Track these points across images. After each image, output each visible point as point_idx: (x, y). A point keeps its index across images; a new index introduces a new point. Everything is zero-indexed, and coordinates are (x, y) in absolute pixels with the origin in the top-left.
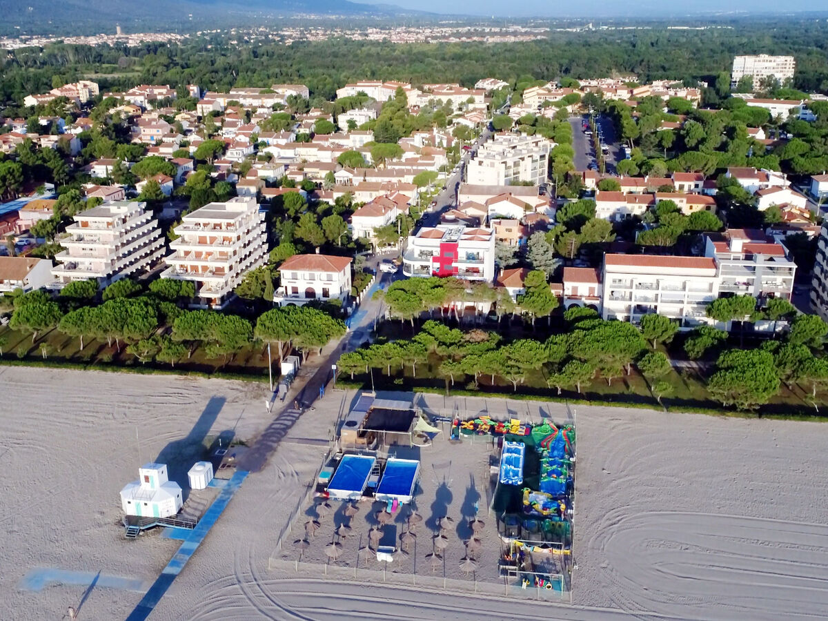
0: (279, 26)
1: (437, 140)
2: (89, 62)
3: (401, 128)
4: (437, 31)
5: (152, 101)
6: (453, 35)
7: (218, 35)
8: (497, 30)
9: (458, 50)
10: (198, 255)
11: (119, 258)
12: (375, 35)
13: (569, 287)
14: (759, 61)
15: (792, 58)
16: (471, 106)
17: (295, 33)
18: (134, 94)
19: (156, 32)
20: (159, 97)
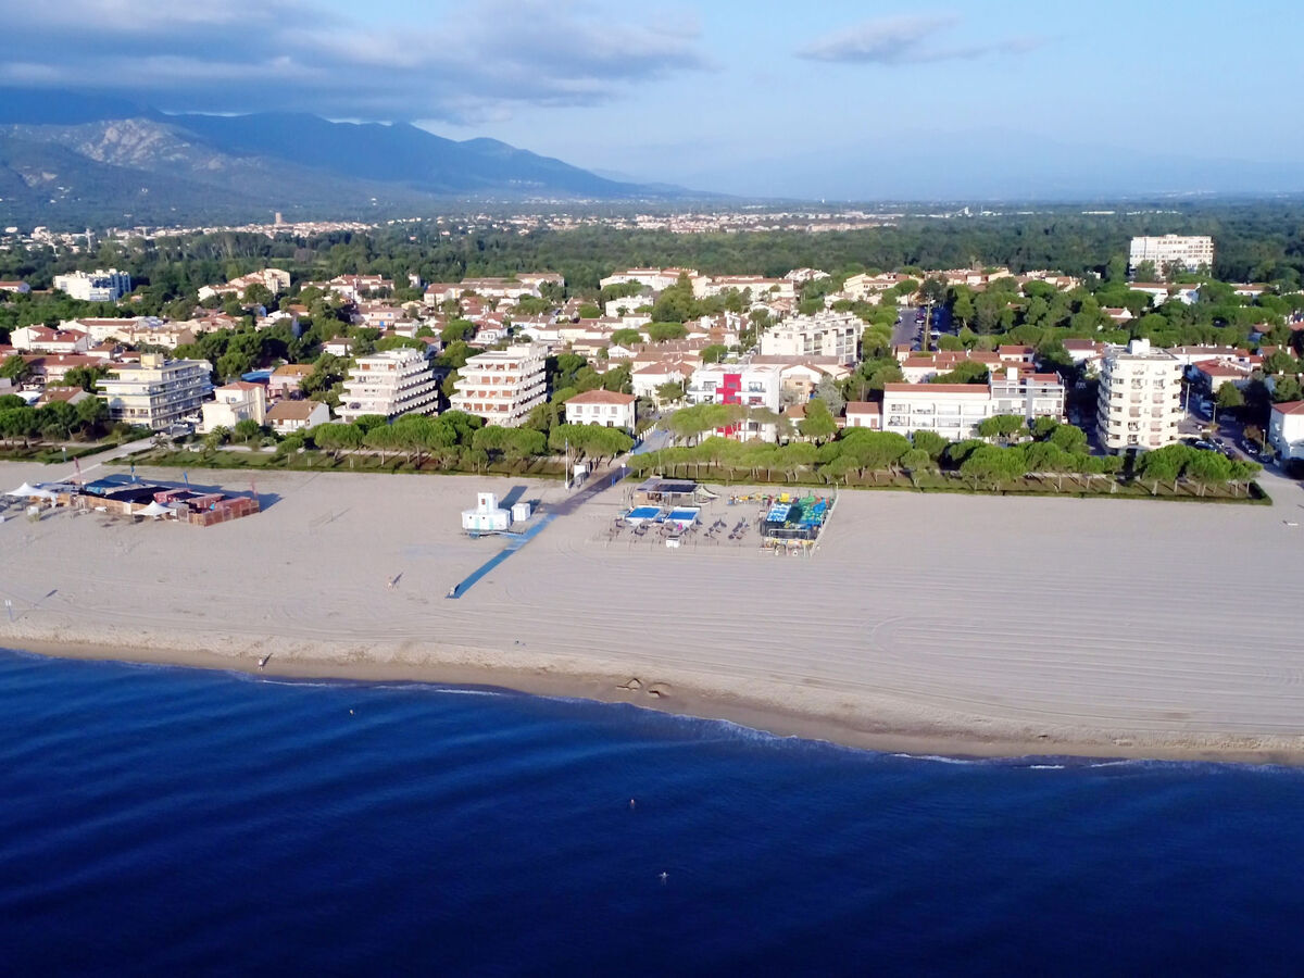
0: (505, 213)
1: (729, 323)
2: (252, 255)
3: (685, 312)
4: (738, 219)
5: (364, 293)
6: (760, 222)
7: (420, 225)
8: (828, 216)
9: (766, 239)
10: (482, 394)
11: (400, 401)
12: (646, 223)
13: (851, 419)
14: (1165, 243)
15: (1209, 239)
16: (775, 295)
17: (532, 223)
18: (339, 284)
19: (330, 221)
20: (372, 288)
